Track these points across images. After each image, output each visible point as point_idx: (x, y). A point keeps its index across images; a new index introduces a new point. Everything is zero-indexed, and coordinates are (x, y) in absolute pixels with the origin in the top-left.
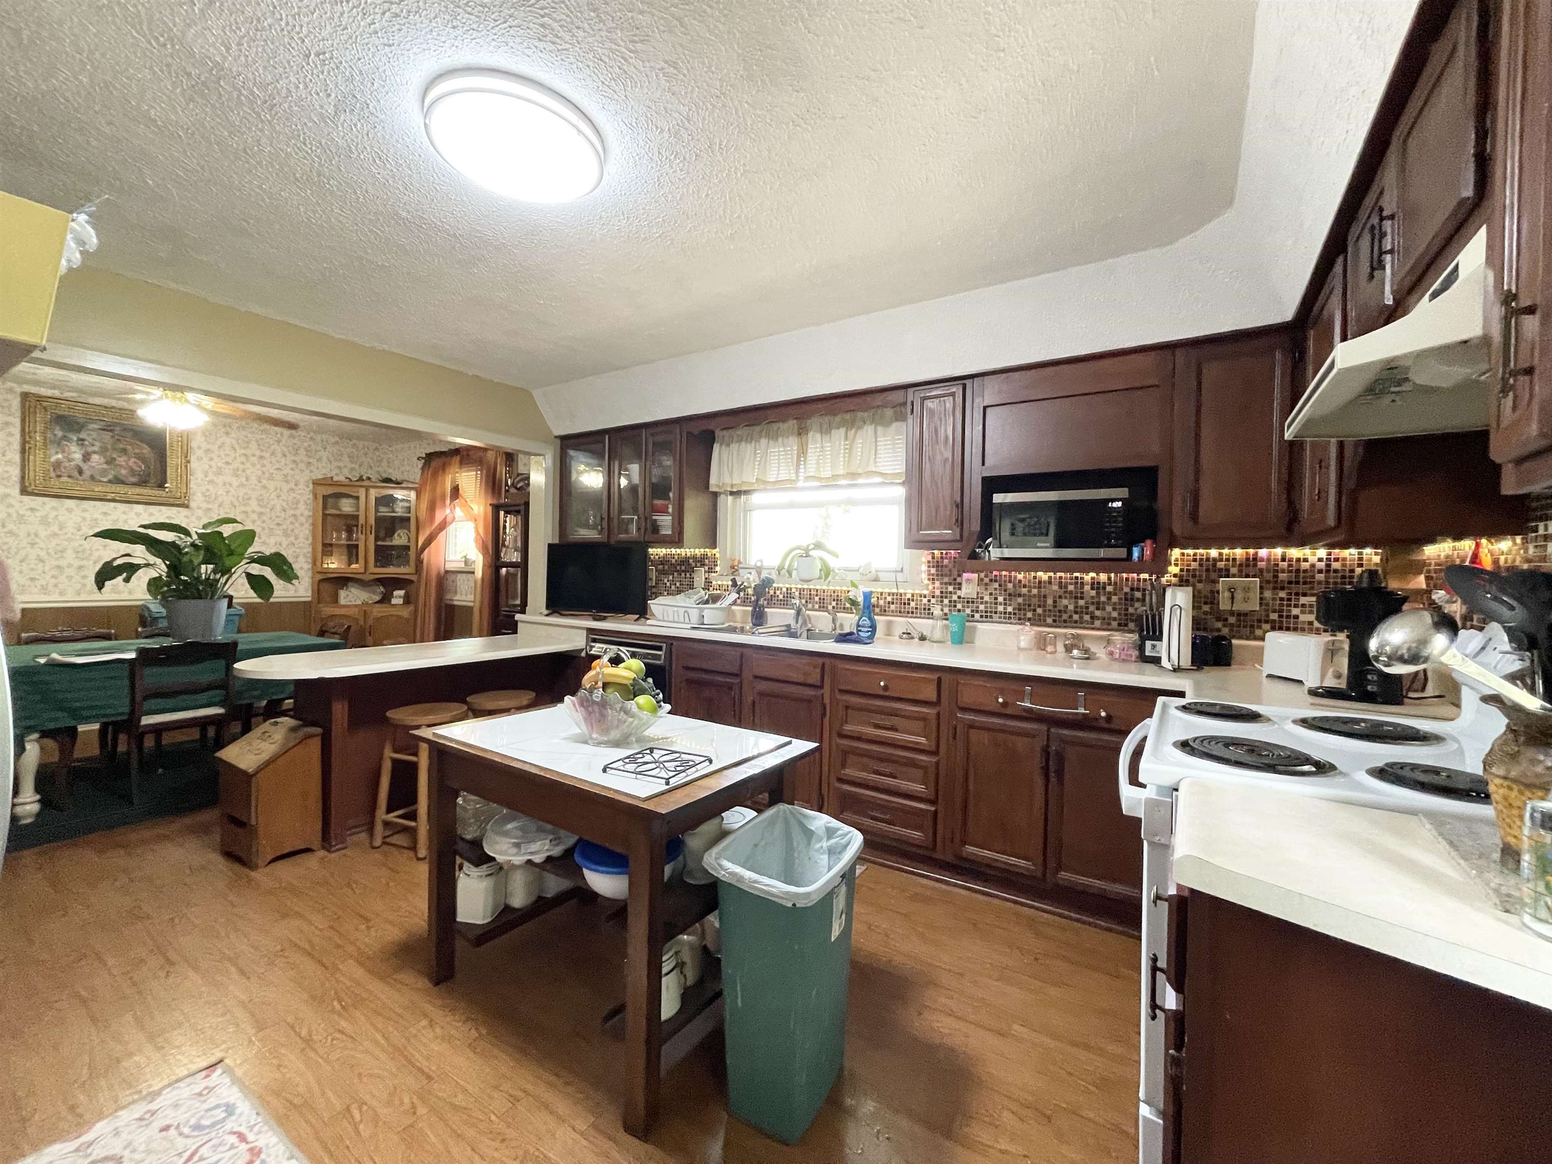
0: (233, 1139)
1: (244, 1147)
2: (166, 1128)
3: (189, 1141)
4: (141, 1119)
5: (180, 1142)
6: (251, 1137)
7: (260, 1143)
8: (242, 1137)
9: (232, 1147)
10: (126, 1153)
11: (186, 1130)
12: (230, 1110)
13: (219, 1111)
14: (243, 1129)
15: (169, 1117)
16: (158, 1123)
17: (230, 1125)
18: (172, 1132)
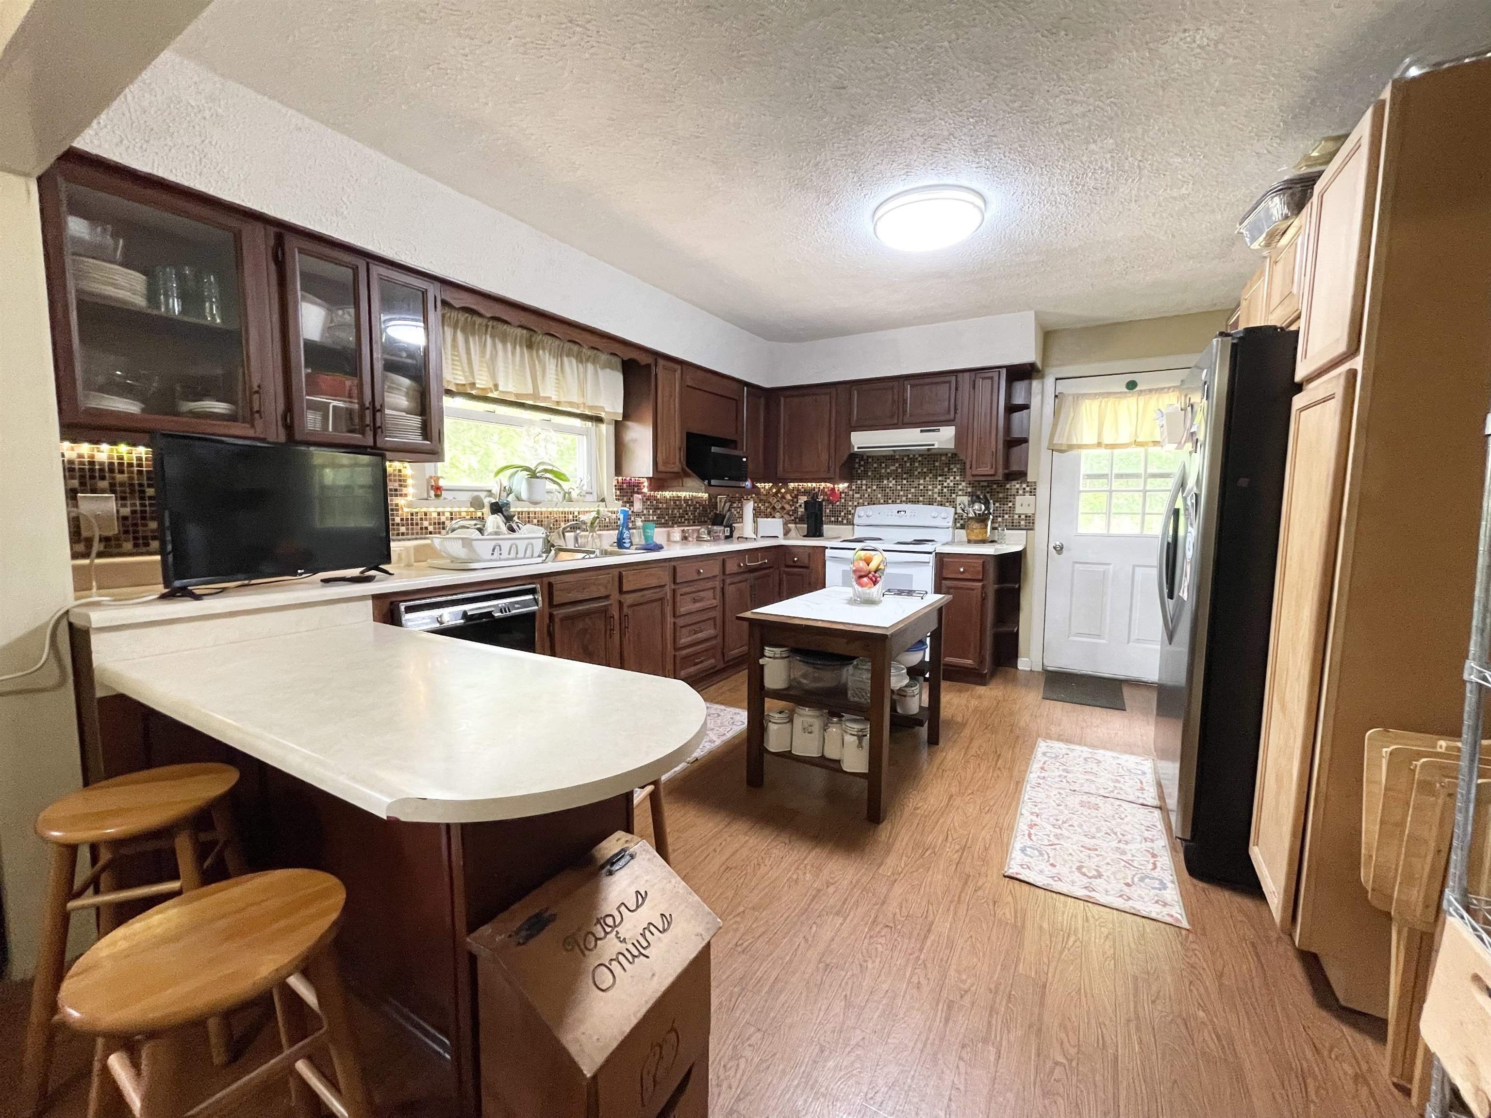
0: (1033, 837)
1: (1032, 832)
2: (1052, 865)
3: (1049, 851)
4: (1060, 879)
5: (1051, 854)
6: (1027, 832)
7: (1026, 827)
8: (1030, 835)
9: (1036, 835)
10: (1074, 869)
11: (1046, 856)
12: (1023, 850)
13: (1028, 853)
14: (1026, 837)
15: (1049, 870)
16: (1055, 871)
17: (1029, 843)
18: (1052, 861)
